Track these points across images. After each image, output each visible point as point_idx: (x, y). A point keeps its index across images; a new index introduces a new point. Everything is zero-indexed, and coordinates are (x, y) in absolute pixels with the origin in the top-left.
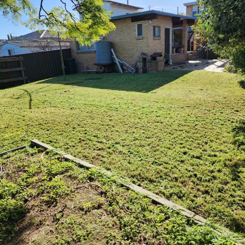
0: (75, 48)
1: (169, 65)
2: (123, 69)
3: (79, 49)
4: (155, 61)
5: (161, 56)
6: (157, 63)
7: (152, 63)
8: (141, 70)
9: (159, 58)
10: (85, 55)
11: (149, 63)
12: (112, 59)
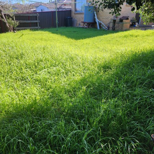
0: (73, 10)
1: (135, 27)
2: (100, 27)
3: (76, 11)
4: (121, 23)
5: (128, 19)
6: (123, 24)
7: (120, 24)
8: (111, 29)
9: (125, 20)
10: (79, 15)
11: (117, 24)
12: (94, 19)
